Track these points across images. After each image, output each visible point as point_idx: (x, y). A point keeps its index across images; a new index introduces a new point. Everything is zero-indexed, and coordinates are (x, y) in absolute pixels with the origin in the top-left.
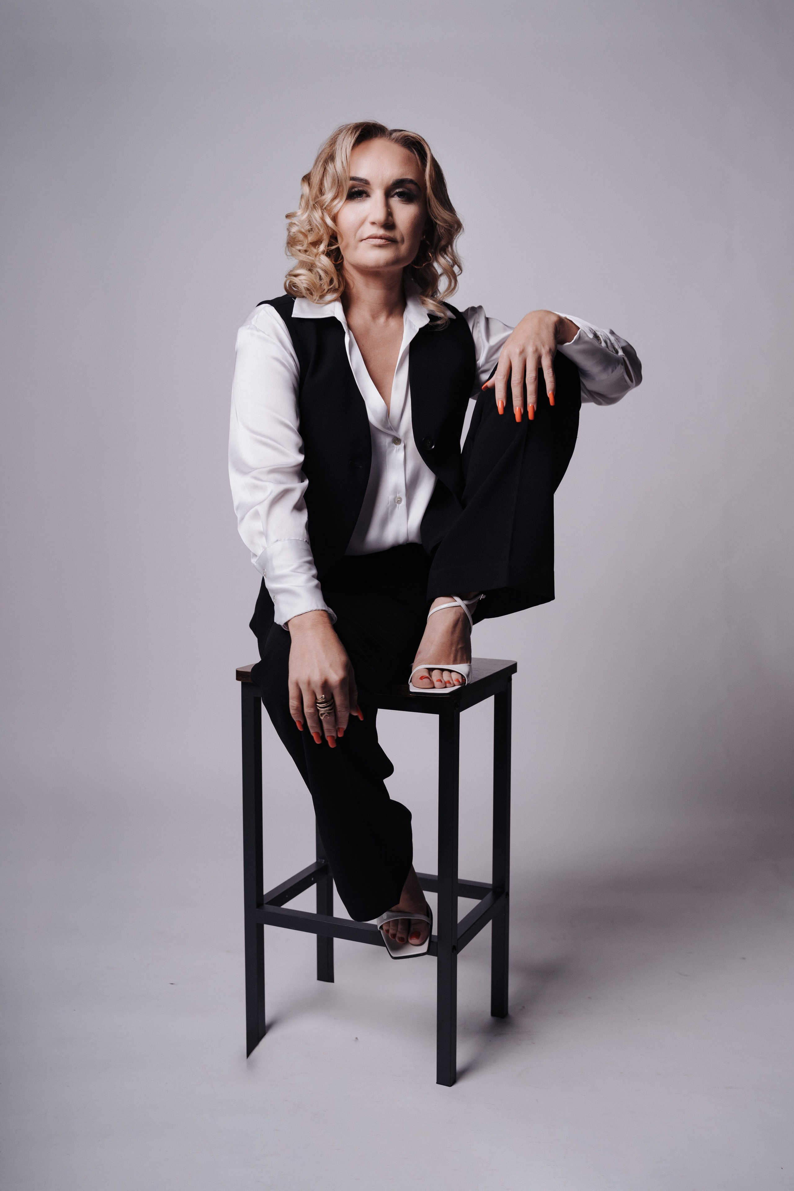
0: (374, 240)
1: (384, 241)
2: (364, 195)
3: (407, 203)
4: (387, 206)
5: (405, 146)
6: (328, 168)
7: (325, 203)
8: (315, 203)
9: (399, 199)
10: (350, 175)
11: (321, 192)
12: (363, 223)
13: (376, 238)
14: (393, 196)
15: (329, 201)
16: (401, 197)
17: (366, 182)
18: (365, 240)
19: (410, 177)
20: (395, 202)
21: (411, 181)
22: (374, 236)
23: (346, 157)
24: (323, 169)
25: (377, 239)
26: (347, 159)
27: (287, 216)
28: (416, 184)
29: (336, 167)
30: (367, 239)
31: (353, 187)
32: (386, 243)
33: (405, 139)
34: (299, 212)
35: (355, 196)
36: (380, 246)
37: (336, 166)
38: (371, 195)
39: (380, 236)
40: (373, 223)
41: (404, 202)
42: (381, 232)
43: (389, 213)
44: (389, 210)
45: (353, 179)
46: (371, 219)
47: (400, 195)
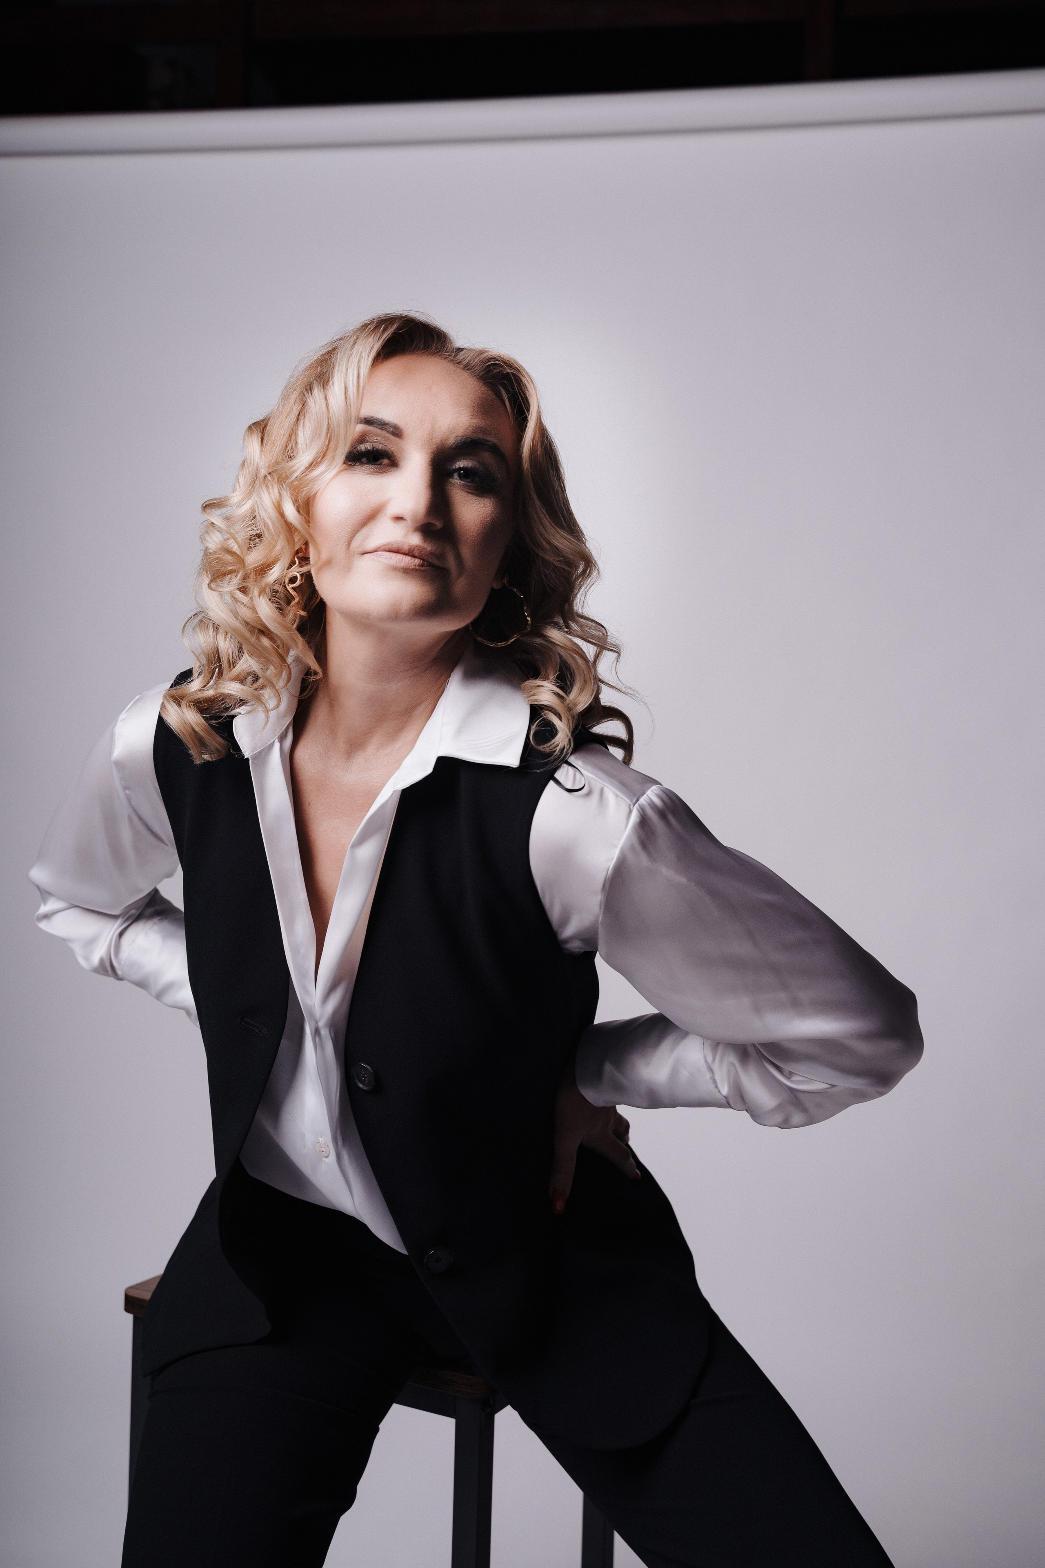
0: (394, 555)
1: (417, 561)
2: (386, 461)
3: (477, 493)
6: (311, 402)
7: (293, 472)
8: (270, 474)
9: (463, 482)
10: (359, 413)
11: (289, 454)
13: (397, 551)
14: (452, 475)
15: (302, 468)
17: (394, 431)
18: (372, 553)
19: (492, 437)
21: (492, 448)
23: (358, 377)
24: (301, 406)
25: (400, 556)
26: (358, 382)
27: (208, 506)
29: (332, 401)
30: (375, 551)
31: (362, 439)
32: (422, 567)
33: (487, 367)
34: (236, 498)
35: (364, 460)
36: (406, 571)
37: (330, 396)
38: (401, 464)
39: (409, 550)
40: (399, 519)
41: (472, 491)
42: (415, 540)
45: (365, 421)
46: (393, 509)
47: (466, 474)
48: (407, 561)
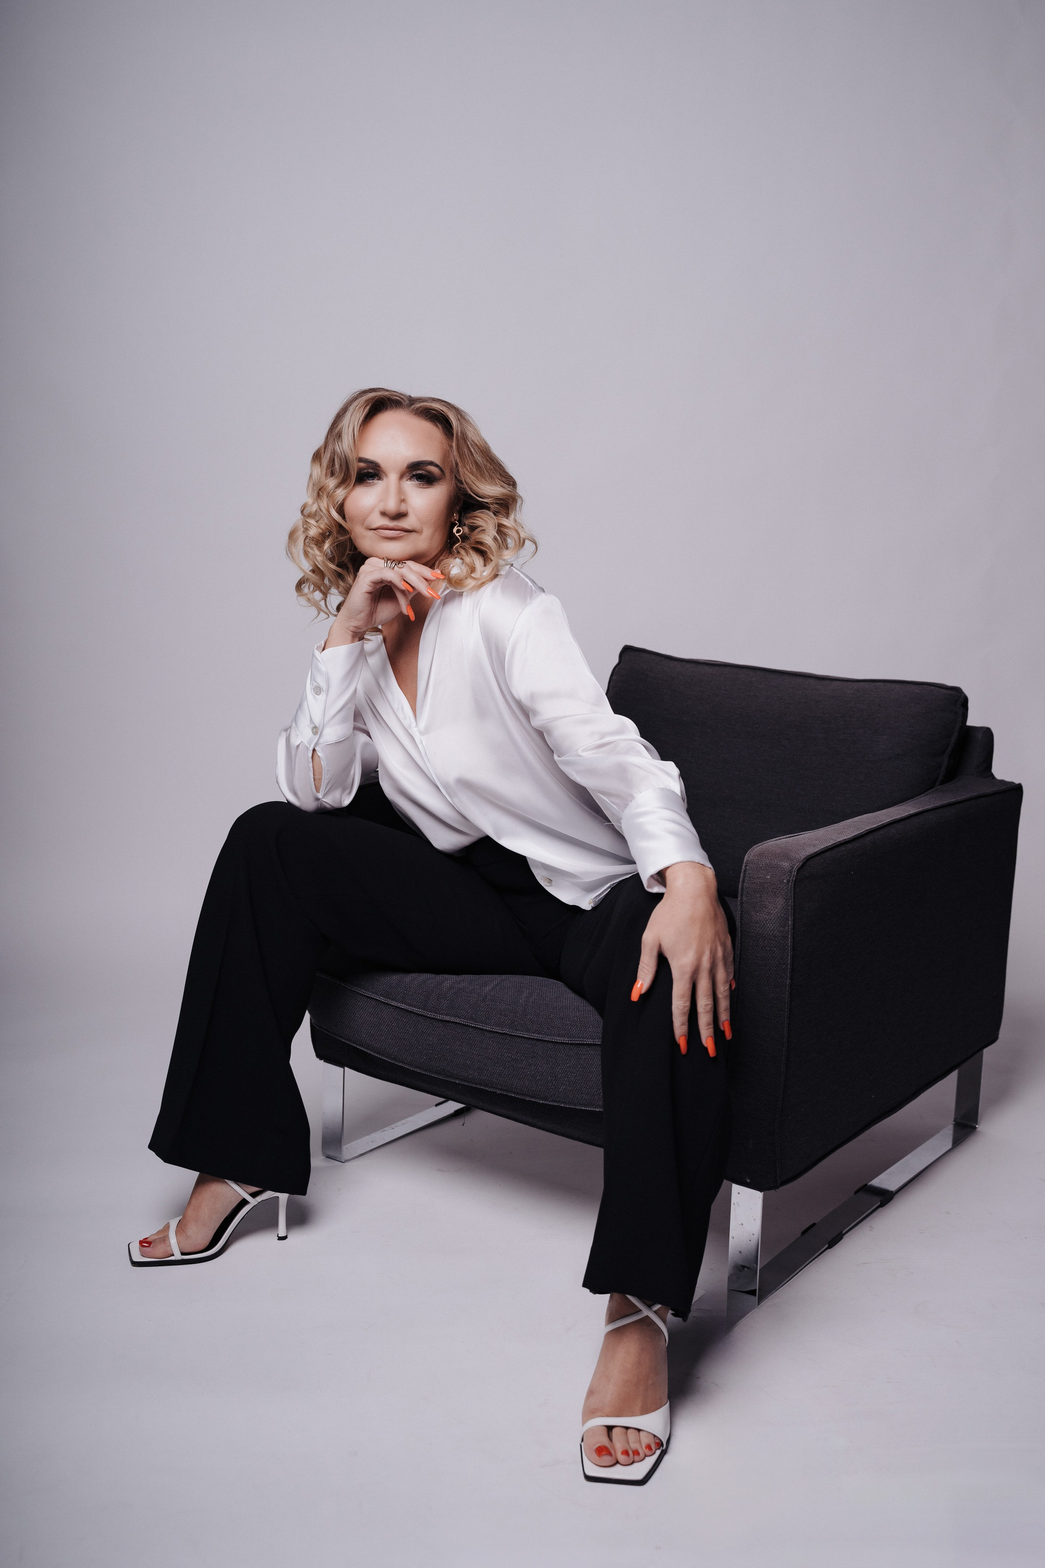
4: (400, 491)
10: (357, 454)
14: (409, 481)
16: (419, 480)
18: (375, 529)
19: (430, 457)
20: (410, 487)
22: (385, 527)
28: (437, 466)
31: (362, 468)
35: (365, 479)
38: (384, 479)
41: (420, 487)
43: (403, 501)
45: (361, 460)
47: (418, 478)
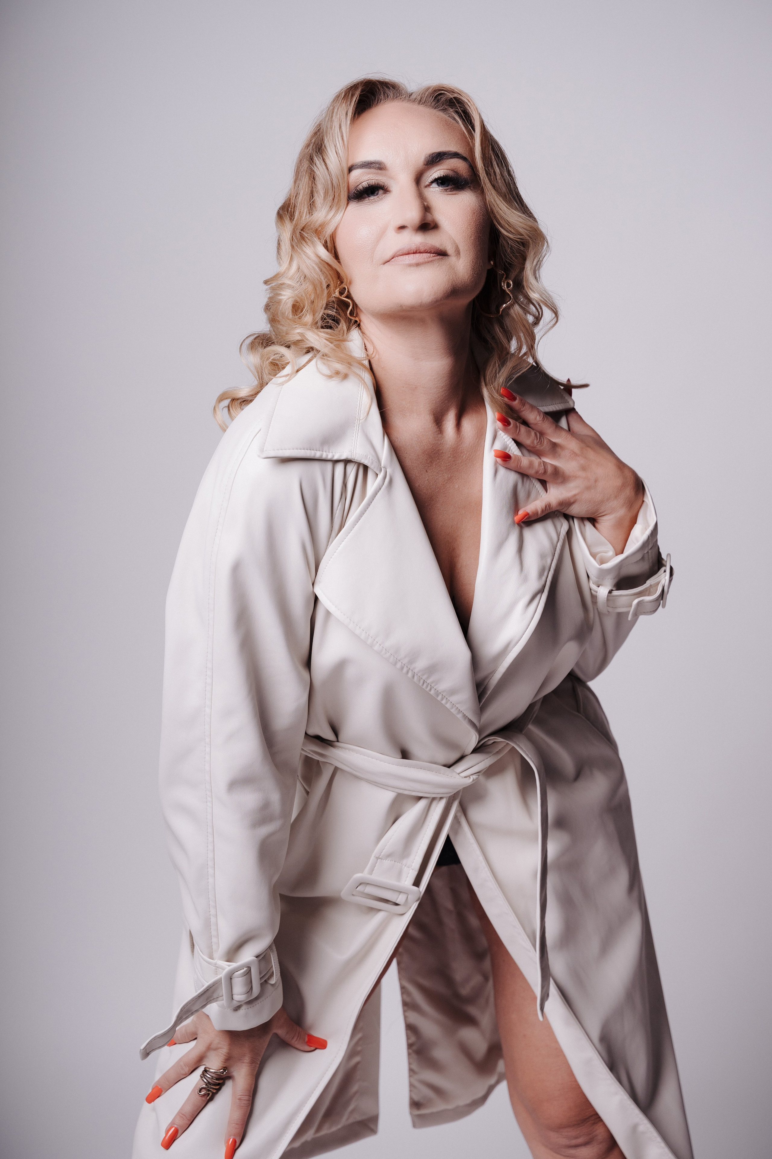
0: (407, 256)
1: (425, 255)
2: (381, 192)
3: (454, 192)
5: (435, 108)
9: (440, 188)
12: (382, 234)
13: (409, 252)
14: (429, 186)
16: (442, 185)
17: (379, 166)
18: (389, 262)
19: (453, 148)
20: (433, 192)
21: (456, 155)
25: (411, 256)
30: (393, 259)
32: (431, 259)
33: (436, 97)
35: (364, 196)
36: (419, 265)
38: (391, 189)
39: (415, 249)
41: (450, 193)
42: (418, 240)
43: (426, 210)
44: (426, 204)
45: (356, 167)
46: (397, 222)
47: (440, 181)
48: (418, 258)
